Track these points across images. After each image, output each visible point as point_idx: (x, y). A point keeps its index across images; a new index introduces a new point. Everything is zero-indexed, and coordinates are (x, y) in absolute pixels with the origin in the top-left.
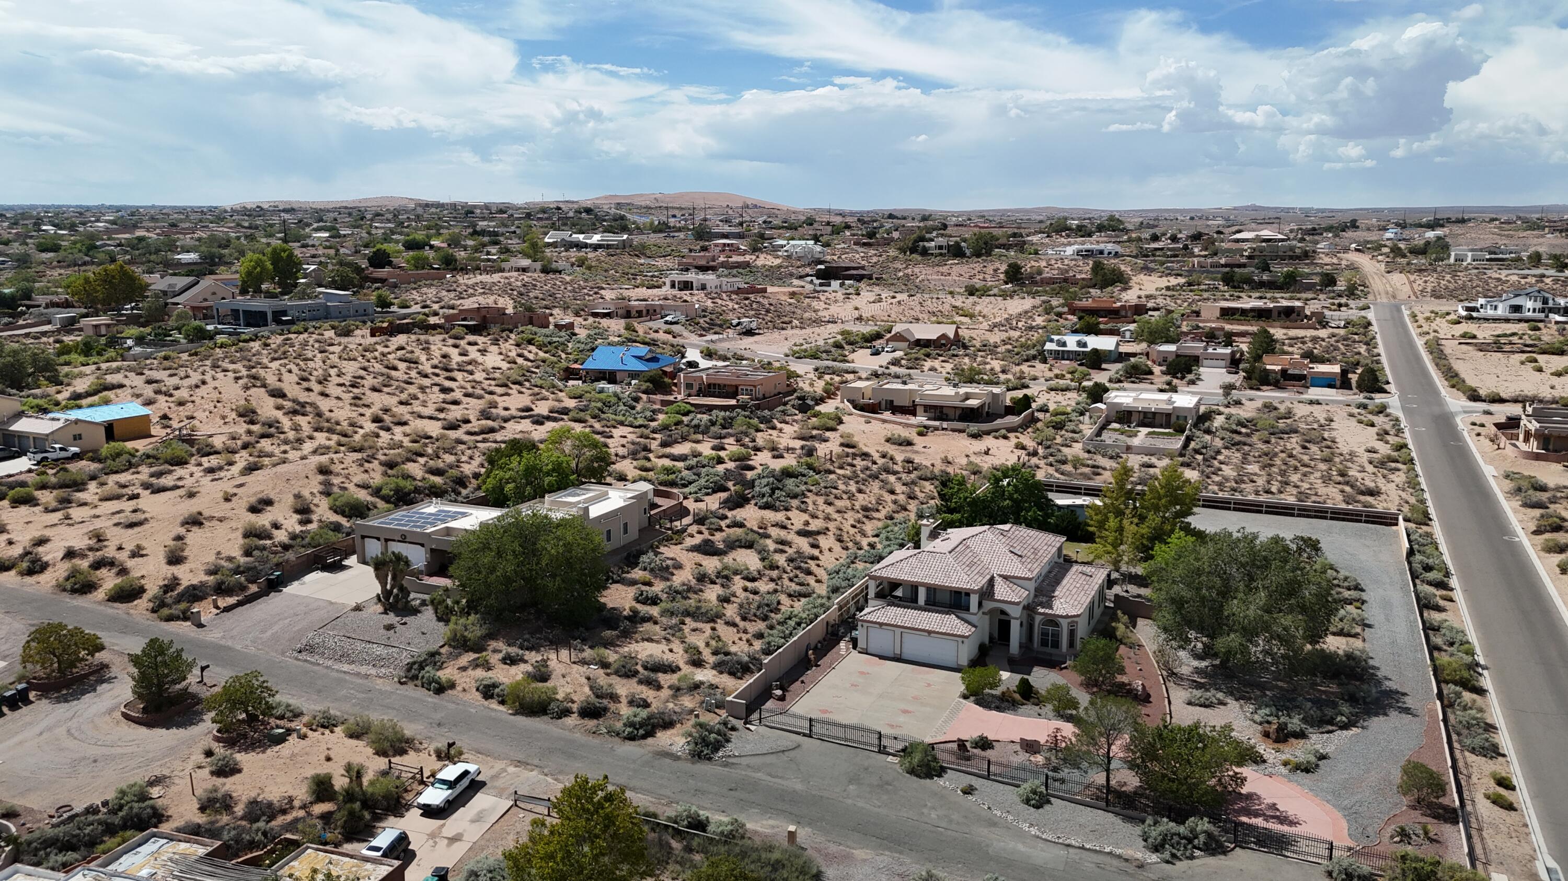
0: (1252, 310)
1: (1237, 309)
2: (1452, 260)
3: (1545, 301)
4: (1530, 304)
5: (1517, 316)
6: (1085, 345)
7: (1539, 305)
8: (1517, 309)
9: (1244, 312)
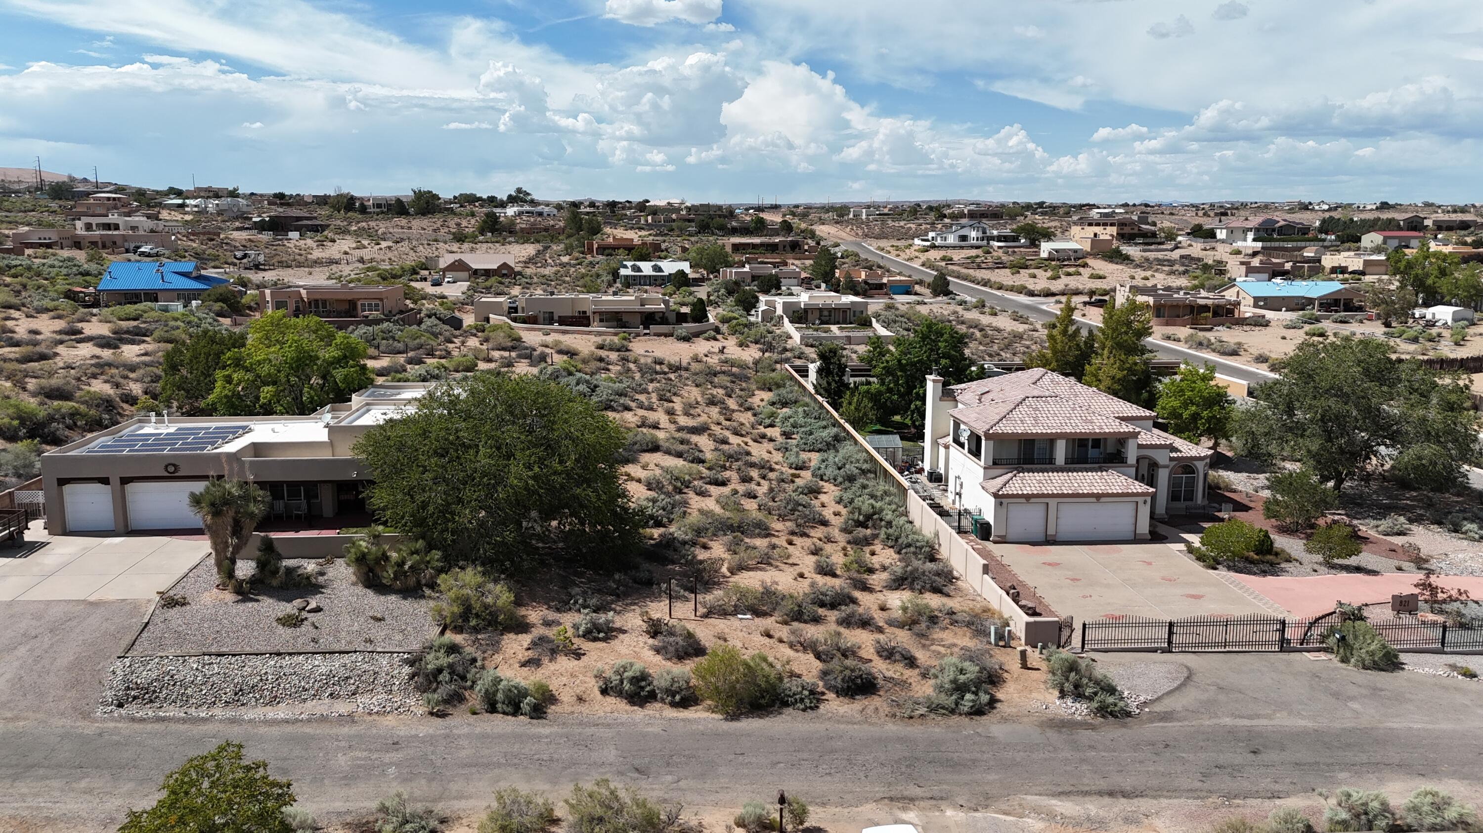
0: (762, 245)
1: (748, 244)
2: (851, 216)
3: (984, 232)
4: (973, 234)
5: (963, 244)
6: (660, 269)
7: (980, 235)
8: (964, 238)
9: (754, 246)
